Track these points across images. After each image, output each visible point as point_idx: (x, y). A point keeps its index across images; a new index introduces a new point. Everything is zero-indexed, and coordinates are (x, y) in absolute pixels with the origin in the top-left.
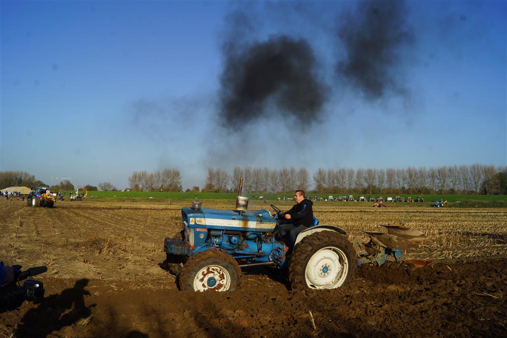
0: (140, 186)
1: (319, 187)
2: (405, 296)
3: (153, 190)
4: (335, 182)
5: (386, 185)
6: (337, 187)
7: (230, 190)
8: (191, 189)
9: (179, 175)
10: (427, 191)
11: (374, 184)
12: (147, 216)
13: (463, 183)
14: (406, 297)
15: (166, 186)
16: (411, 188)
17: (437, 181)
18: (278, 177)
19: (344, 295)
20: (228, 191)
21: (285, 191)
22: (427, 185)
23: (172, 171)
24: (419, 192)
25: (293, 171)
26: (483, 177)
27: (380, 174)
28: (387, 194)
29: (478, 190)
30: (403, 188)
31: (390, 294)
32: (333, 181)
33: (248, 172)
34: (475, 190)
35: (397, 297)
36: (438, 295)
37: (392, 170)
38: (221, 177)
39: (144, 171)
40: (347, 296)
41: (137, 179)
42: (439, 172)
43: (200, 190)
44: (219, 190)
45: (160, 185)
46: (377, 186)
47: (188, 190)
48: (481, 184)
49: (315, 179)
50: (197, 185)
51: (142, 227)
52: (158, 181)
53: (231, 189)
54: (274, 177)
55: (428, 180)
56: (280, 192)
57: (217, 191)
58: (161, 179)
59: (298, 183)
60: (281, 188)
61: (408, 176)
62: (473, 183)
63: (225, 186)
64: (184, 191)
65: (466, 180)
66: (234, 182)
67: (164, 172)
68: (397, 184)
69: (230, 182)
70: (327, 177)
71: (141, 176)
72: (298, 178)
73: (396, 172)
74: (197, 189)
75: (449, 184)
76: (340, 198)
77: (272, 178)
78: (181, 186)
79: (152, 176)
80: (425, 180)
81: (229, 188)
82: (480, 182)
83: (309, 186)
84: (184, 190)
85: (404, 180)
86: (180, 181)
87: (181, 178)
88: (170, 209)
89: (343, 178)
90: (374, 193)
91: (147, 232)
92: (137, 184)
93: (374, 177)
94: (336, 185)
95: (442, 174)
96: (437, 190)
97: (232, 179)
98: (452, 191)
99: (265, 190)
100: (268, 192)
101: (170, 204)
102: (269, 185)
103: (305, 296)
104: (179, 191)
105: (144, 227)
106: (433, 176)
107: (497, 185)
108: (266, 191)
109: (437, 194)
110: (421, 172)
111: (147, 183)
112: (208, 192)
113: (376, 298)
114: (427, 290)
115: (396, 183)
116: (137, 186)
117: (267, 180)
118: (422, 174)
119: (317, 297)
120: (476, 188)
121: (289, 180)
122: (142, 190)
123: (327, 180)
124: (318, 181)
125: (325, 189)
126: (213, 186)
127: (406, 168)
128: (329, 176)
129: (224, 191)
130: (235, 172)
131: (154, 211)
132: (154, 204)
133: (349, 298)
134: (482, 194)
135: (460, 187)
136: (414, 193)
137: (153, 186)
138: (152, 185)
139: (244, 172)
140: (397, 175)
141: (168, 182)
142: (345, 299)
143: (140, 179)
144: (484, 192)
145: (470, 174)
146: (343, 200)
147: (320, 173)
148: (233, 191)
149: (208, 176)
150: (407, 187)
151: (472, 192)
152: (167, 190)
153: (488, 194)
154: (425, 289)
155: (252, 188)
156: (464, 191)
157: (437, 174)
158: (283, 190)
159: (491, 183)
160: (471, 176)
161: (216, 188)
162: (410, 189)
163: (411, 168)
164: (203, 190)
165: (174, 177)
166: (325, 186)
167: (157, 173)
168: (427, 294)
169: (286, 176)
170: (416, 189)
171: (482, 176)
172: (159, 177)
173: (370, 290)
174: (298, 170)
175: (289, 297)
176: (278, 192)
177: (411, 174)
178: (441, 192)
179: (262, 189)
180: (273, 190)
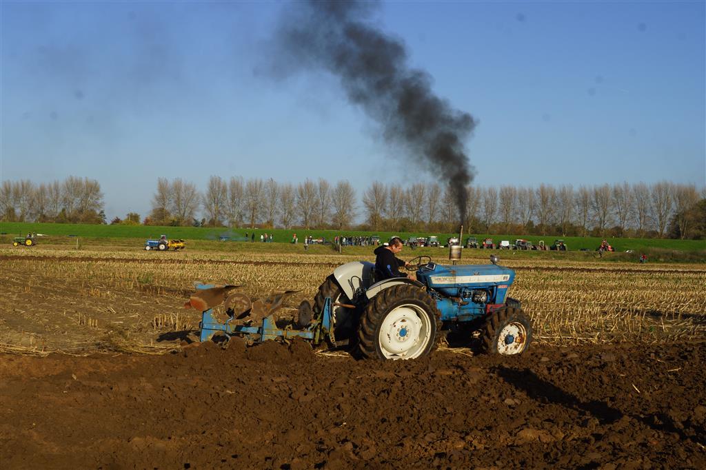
0: (18, 211)
1: (374, 218)
3: (44, 218)
4: (405, 210)
5: (498, 218)
6: (407, 220)
7: (200, 221)
11: (476, 215)
13: (638, 216)
15: (71, 211)
17: (591, 212)
18: (296, 199)
21: (309, 225)
22: (574, 219)
24: (560, 231)
26: (674, 206)
29: (665, 231)
30: (530, 223)
32: (400, 209)
34: (659, 231)
38: (183, 195)
41: (11, 196)
42: (596, 194)
43: (142, 221)
44: (178, 222)
45: (60, 210)
46: (483, 219)
48: (670, 219)
52: (55, 201)
53: (204, 220)
54: (286, 198)
55: (577, 209)
56: (300, 228)
57: (174, 224)
59: (334, 211)
60: (301, 218)
61: (539, 202)
63: (191, 213)
65: (645, 211)
66: (208, 207)
68: (519, 216)
69: (201, 206)
70: (388, 200)
72: (334, 200)
73: (517, 193)
74: (135, 218)
75: (613, 218)
77: (284, 200)
78: (102, 212)
80: (569, 209)
81: (199, 216)
82: (669, 216)
85: (532, 207)
86: (100, 201)
89: (419, 201)
92: (12, 206)
93: (477, 203)
94: (405, 215)
95: (601, 199)
96: (591, 229)
97: (204, 199)
98: (618, 231)
99: (270, 223)
100: (274, 227)
102: (278, 213)
104: (99, 222)
106: (584, 201)
108: (271, 226)
112: (157, 225)
115: (517, 213)
117: (273, 203)
118: (564, 198)
120: (662, 226)
122: (21, 219)
123: (388, 205)
124: (372, 208)
125: (385, 223)
126: (168, 214)
128: (393, 198)
130: (212, 188)
135: (632, 224)
137: (44, 212)
138: (42, 208)
139: (228, 188)
140: (520, 198)
144: (676, 234)
145: (652, 200)
147: (376, 191)
148: (206, 223)
150: (536, 222)
151: (655, 233)
152: (74, 220)
155: (244, 219)
156: (639, 232)
157: (593, 200)
158: (305, 222)
159: (689, 217)
160: (653, 204)
161: (172, 217)
162: (542, 225)
165: (87, 195)
166: (385, 216)
169: (311, 196)
170: (554, 225)
171: (673, 203)
172: (57, 194)
176: (295, 228)
178: (597, 232)
179: (265, 221)
180: (284, 222)
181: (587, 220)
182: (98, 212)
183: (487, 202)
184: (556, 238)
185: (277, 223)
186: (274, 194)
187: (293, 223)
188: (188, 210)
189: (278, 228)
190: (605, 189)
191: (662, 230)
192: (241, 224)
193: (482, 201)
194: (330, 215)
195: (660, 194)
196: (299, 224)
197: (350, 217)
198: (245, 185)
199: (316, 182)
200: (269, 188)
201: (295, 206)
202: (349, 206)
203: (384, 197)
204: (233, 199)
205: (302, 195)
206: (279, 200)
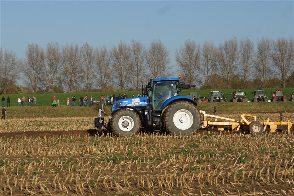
198: (61, 51)
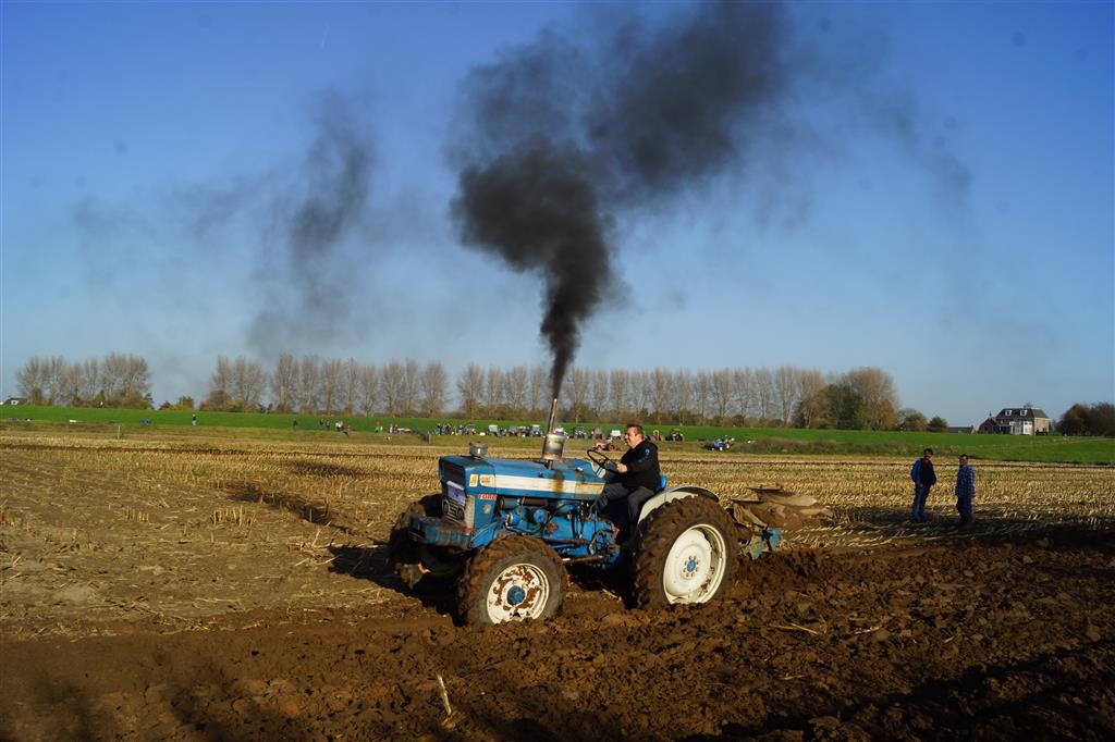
0: (47, 393)
1: (469, 404)
2: (640, 636)
3: (78, 402)
4: (504, 395)
5: (609, 405)
6: (507, 406)
7: (266, 406)
8: (174, 402)
9: (145, 369)
10: (691, 419)
11: (585, 402)
12: (60, 464)
13: (760, 403)
14: (642, 636)
15: (111, 394)
16: (659, 410)
19: (514, 637)
20: (262, 410)
21: (394, 412)
22: (692, 407)
23: (128, 359)
25: (412, 369)
26: (798, 393)
27: (598, 380)
28: (610, 422)
29: (789, 420)
30: (644, 411)
31: (610, 632)
32: (499, 394)
33: (309, 366)
34: (782, 419)
35: (624, 639)
36: (706, 632)
37: (622, 373)
38: (246, 377)
39: (57, 358)
40: (521, 640)
41: (39, 375)
42: (716, 379)
43: (197, 405)
44: (241, 407)
45: (97, 393)
46: (592, 406)
47: (167, 405)
48: (794, 407)
49: (460, 387)
50: (187, 394)
51: (48, 491)
52: (92, 382)
53: (271, 406)
54: (368, 380)
55: (695, 396)
56: (383, 416)
57: (236, 409)
58: (99, 377)
59: (423, 396)
60: (385, 404)
61: (653, 387)
62: (781, 404)
63: (256, 397)
64: (157, 407)
65: (767, 397)
66: (276, 390)
67: (107, 361)
68: (631, 403)
69: (268, 389)
70: (486, 383)
71: (50, 370)
72: (424, 384)
73: (630, 376)
74: (188, 402)
75: (734, 406)
76: (513, 429)
77: (365, 383)
78: (149, 395)
79: (77, 370)
80: (687, 396)
81: (265, 401)
82: (792, 403)
83: (447, 401)
84: (157, 405)
85: (646, 393)
86: (146, 383)
87: (149, 376)
88: (120, 449)
89: (521, 386)
90: (584, 421)
91: (58, 501)
92: (39, 387)
94: (504, 402)
95: (720, 384)
96: (711, 417)
97: (272, 382)
98: (740, 421)
99: (349, 409)
101: (121, 437)
103: (430, 641)
104: (145, 406)
105: (54, 490)
106: (702, 388)
107: (824, 409)
108: (350, 412)
109: (711, 425)
110: (680, 378)
111: (63, 386)
112: (215, 410)
113: (580, 642)
114: (684, 621)
115: (629, 400)
116: (37, 393)
118: (681, 383)
119: (455, 644)
120: (786, 415)
121: (404, 387)
122: (50, 402)
123: (485, 389)
124: (466, 392)
125: (481, 411)
126: (229, 397)
127: (650, 370)
128: (491, 382)
129: (253, 409)
131: (80, 454)
132: (80, 436)
133: (523, 644)
134: (797, 427)
135: (754, 412)
136: (665, 421)
137: (79, 394)
138: (77, 390)
139: (300, 368)
140: (633, 383)
141: (118, 384)
142: (516, 646)
143: (46, 374)
144: (801, 423)
145: (775, 386)
146: (519, 435)
147: (472, 374)
148: (273, 409)
149: (216, 373)
150: (651, 409)
151: (778, 422)
152: (113, 404)
153: (808, 427)
154: (680, 619)
155: (318, 404)
156: (762, 421)
157: (713, 385)
158: (390, 408)
160: (776, 390)
161: (234, 401)
163: (661, 370)
164: (203, 406)
165: (131, 375)
166: (481, 402)
167: (90, 364)
168: (683, 631)
170: (670, 413)
171: (797, 390)
173: (568, 626)
174: (423, 366)
175: (394, 646)
176: (378, 415)
177: (660, 382)
178: (717, 421)
179: (343, 407)
180: (365, 408)
181: (706, 407)
182: (144, 395)
183: (596, 387)
184: (671, 427)
185: (357, 410)
186: (354, 376)
187: (375, 409)
188: (252, 394)
189: (358, 415)
190: (726, 374)
191: (786, 419)
192: (314, 410)
193: (591, 386)
194: (420, 401)
195: (784, 380)
196: (382, 411)
197: (441, 403)
199: (403, 362)
200: (349, 369)
201: (379, 389)
202: (441, 391)
203: (481, 382)
204: (305, 381)
205: (386, 378)
206: (359, 384)
